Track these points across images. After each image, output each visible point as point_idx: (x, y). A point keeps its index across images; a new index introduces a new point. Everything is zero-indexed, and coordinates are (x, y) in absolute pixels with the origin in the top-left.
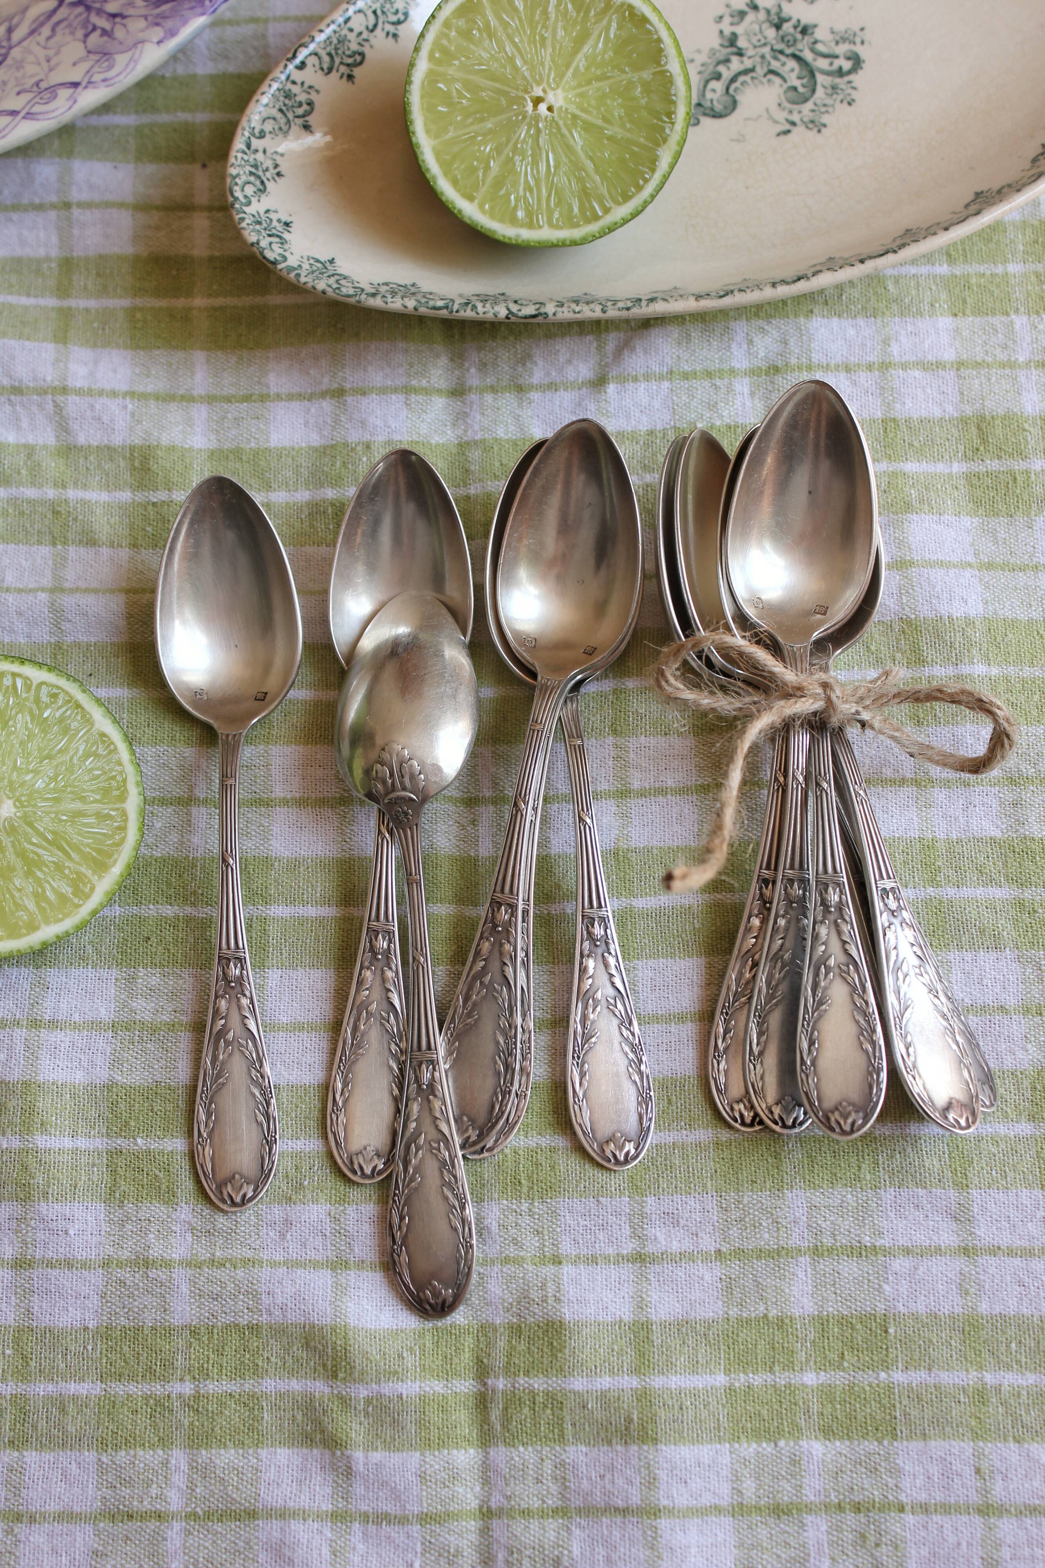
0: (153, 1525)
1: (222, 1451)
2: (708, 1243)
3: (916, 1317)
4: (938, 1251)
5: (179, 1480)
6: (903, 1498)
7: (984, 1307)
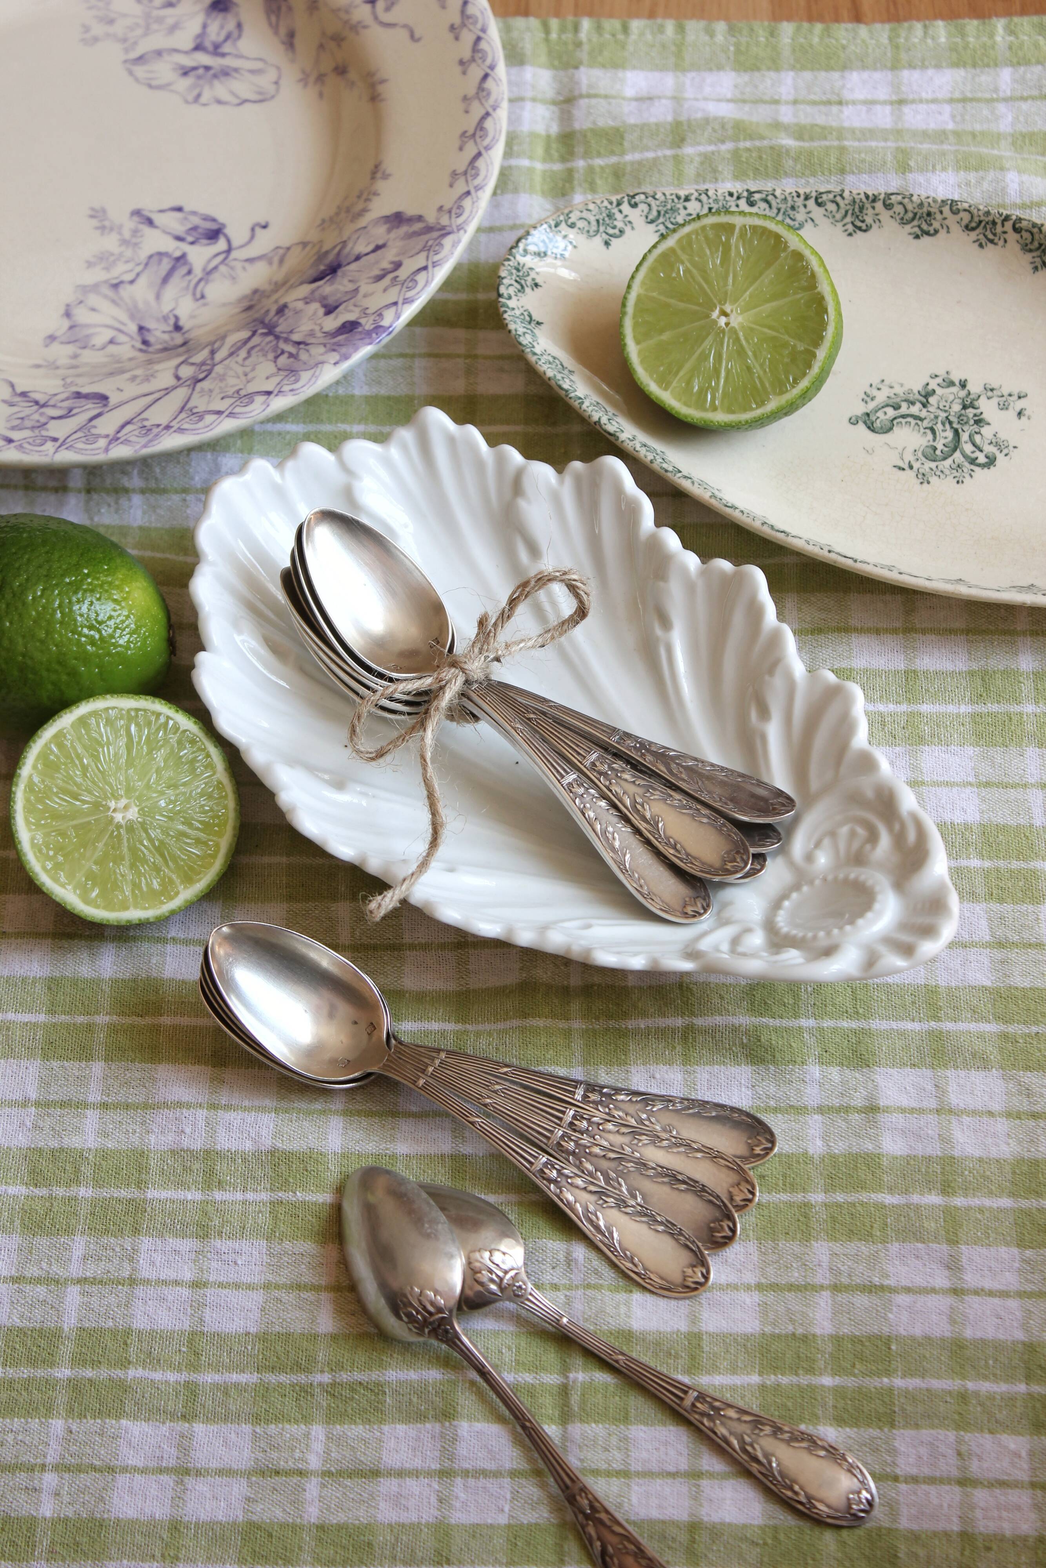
0: (295, 1479)
1: (353, 1426)
2: (750, 1278)
3: (913, 1338)
4: (933, 1291)
5: (318, 1446)
6: (898, 1471)
7: (968, 1333)
